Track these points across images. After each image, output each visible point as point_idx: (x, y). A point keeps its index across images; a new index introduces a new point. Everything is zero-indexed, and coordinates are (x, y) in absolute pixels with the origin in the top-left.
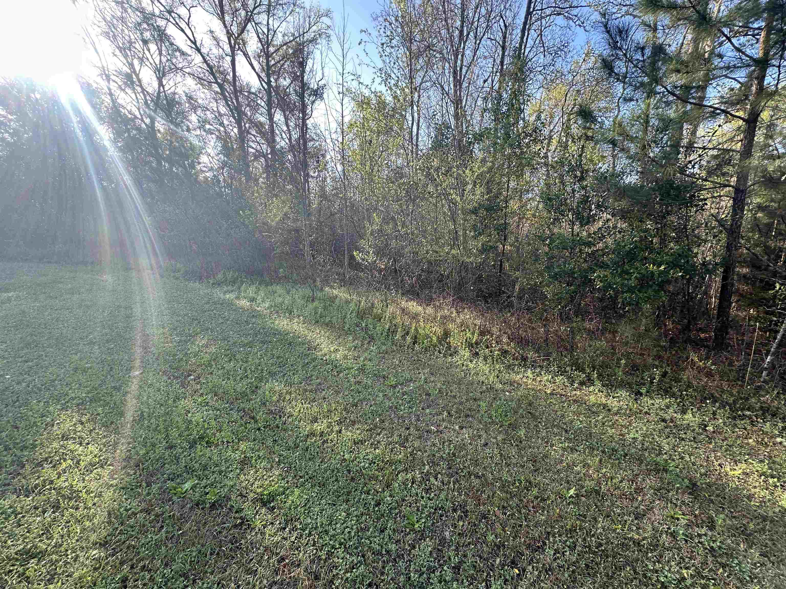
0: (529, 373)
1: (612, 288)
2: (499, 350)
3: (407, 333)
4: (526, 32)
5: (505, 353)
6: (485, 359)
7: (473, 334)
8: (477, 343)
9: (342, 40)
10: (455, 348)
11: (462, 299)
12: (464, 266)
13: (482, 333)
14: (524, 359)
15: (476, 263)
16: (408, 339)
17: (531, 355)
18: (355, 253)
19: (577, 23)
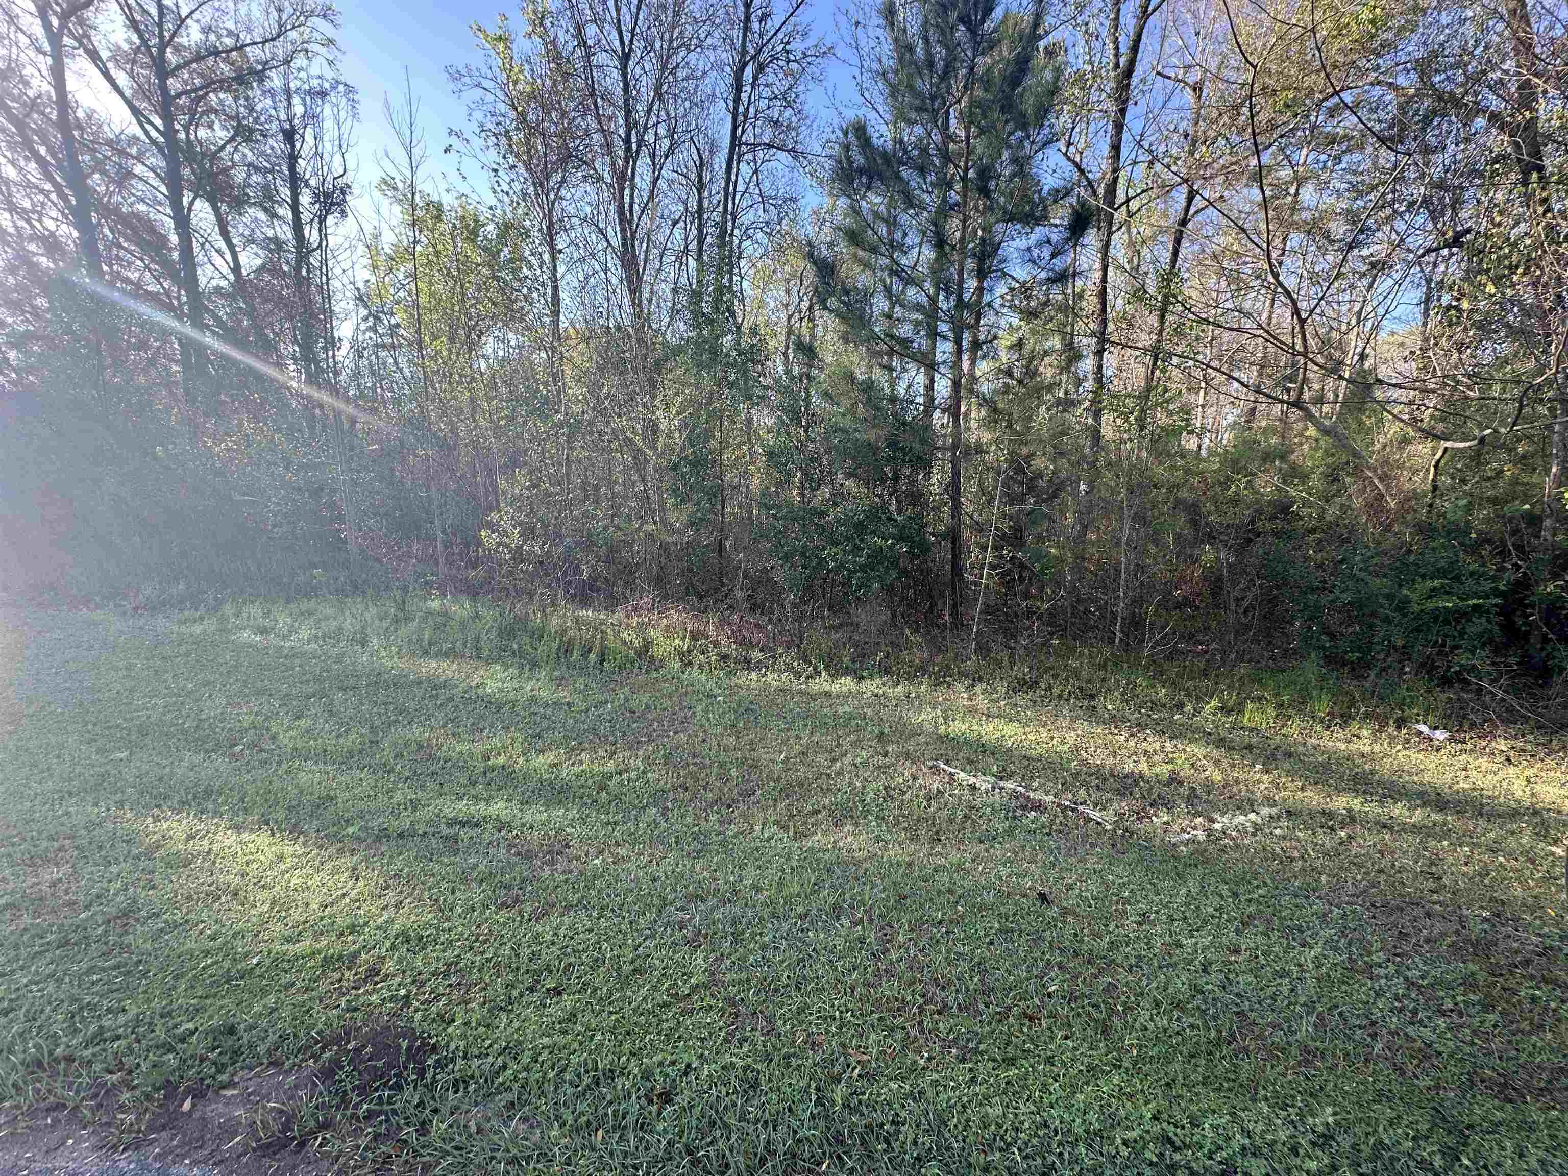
0: (754, 675)
1: (845, 568)
2: (717, 655)
3: (590, 651)
4: (735, 165)
5: (724, 657)
6: (701, 667)
7: (683, 639)
8: (689, 651)
9: (408, 141)
10: (661, 660)
11: (665, 597)
12: (665, 548)
13: (694, 638)
14: (748, 661)
15: (681, 544)
16: (592, 657)
17: (756, 655)
18: (483, 534)
19: (807, 170)
